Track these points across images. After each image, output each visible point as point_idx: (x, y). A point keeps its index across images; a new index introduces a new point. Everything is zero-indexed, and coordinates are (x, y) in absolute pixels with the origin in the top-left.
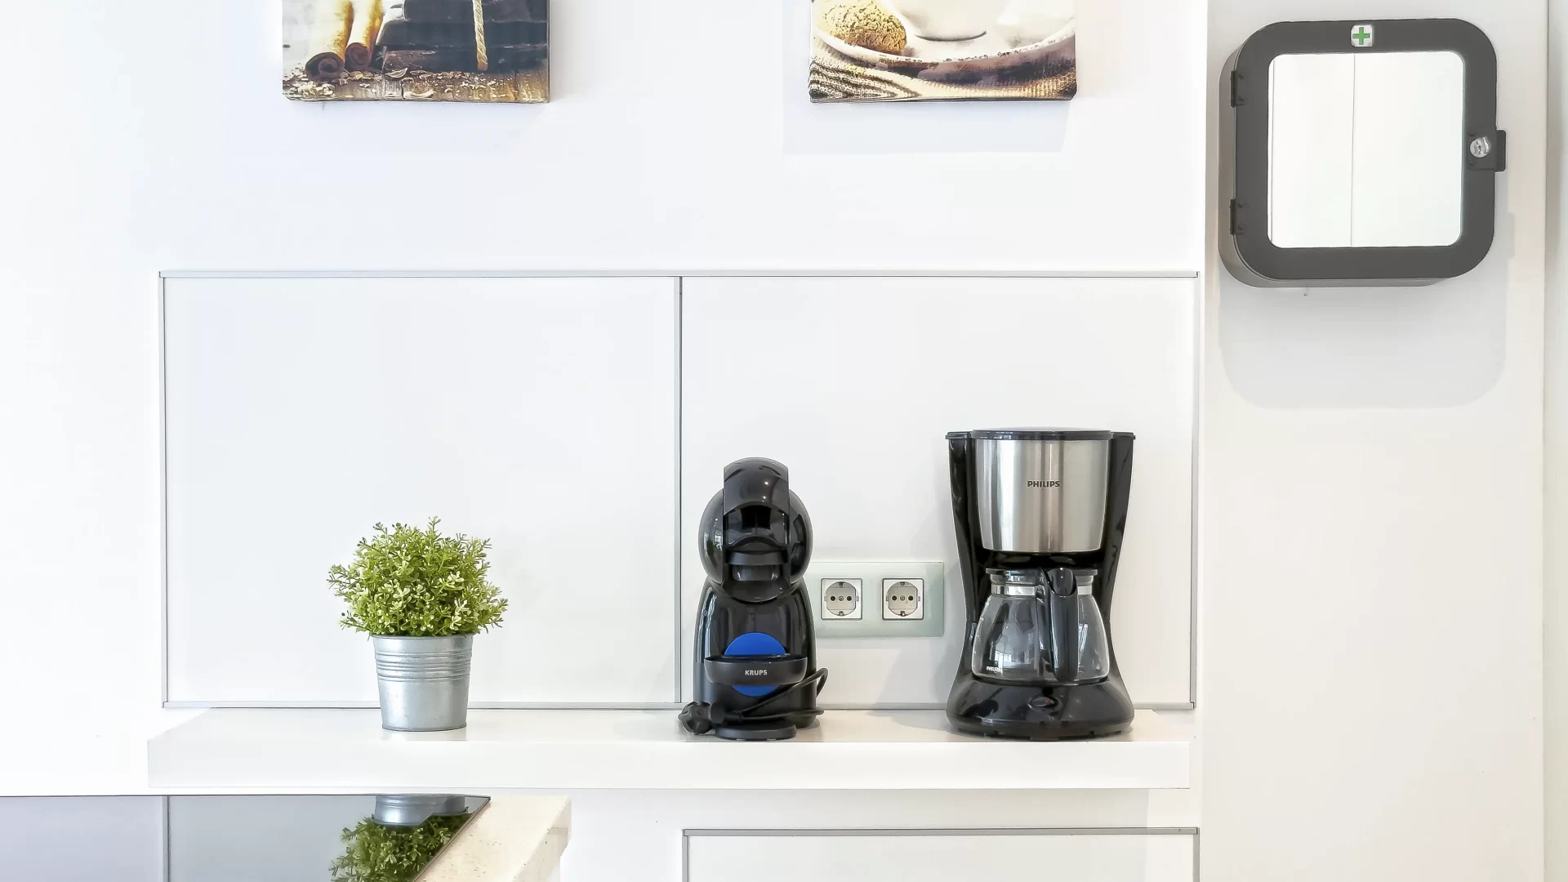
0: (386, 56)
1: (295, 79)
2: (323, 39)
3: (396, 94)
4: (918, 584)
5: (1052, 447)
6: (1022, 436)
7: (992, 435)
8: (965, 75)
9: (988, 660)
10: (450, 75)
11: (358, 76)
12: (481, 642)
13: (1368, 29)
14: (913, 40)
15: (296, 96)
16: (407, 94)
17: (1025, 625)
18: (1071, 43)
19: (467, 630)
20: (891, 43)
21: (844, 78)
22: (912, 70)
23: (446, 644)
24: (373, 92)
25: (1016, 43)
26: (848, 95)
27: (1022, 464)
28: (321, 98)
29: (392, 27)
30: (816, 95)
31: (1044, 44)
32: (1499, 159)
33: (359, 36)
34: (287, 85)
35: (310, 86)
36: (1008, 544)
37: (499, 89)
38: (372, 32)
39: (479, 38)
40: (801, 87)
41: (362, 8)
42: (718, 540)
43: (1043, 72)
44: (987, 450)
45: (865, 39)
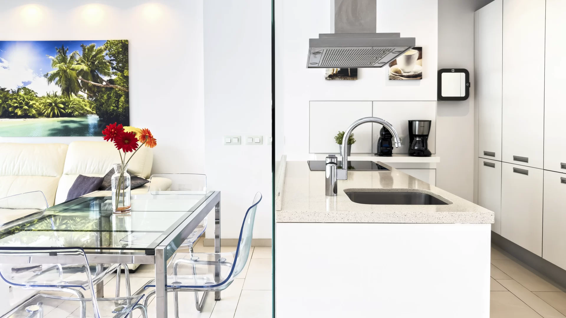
0: (338, 75)
1: (327, 78)
2: (331, 73)
3: (339, 79)
4: (402, 139)
5: (422, 122)
6: (419, 121)
8: (409, 77)
9: (414, 147)
10: (346, 77)
11: (335, 77)
13: (454, 70)
14: (402, 73)
15: (327, 80)
16: (340, 79)
18: (421, 73)
19: (350, 144)
20: (399, 73)
21: (394, 77)
22: (402, 76)
24: (336, 79)
25: (415, 73)
26: (394, 79)
27: (419, 124)
28: (329, 80)
29: (339, 71)
30: (390, 79)
31: (418, 73)
32: (469, 86)
34: (326, 78)
35: (329, 78)
36: (417, 133)
37: (352, 79)
38: (336, 72)
39: (349, 72)
40: (388, 78)
41: (335, 69)
42: (384, 133)
43: (418, 76)
44: (414, 122)
45: (396, 72)
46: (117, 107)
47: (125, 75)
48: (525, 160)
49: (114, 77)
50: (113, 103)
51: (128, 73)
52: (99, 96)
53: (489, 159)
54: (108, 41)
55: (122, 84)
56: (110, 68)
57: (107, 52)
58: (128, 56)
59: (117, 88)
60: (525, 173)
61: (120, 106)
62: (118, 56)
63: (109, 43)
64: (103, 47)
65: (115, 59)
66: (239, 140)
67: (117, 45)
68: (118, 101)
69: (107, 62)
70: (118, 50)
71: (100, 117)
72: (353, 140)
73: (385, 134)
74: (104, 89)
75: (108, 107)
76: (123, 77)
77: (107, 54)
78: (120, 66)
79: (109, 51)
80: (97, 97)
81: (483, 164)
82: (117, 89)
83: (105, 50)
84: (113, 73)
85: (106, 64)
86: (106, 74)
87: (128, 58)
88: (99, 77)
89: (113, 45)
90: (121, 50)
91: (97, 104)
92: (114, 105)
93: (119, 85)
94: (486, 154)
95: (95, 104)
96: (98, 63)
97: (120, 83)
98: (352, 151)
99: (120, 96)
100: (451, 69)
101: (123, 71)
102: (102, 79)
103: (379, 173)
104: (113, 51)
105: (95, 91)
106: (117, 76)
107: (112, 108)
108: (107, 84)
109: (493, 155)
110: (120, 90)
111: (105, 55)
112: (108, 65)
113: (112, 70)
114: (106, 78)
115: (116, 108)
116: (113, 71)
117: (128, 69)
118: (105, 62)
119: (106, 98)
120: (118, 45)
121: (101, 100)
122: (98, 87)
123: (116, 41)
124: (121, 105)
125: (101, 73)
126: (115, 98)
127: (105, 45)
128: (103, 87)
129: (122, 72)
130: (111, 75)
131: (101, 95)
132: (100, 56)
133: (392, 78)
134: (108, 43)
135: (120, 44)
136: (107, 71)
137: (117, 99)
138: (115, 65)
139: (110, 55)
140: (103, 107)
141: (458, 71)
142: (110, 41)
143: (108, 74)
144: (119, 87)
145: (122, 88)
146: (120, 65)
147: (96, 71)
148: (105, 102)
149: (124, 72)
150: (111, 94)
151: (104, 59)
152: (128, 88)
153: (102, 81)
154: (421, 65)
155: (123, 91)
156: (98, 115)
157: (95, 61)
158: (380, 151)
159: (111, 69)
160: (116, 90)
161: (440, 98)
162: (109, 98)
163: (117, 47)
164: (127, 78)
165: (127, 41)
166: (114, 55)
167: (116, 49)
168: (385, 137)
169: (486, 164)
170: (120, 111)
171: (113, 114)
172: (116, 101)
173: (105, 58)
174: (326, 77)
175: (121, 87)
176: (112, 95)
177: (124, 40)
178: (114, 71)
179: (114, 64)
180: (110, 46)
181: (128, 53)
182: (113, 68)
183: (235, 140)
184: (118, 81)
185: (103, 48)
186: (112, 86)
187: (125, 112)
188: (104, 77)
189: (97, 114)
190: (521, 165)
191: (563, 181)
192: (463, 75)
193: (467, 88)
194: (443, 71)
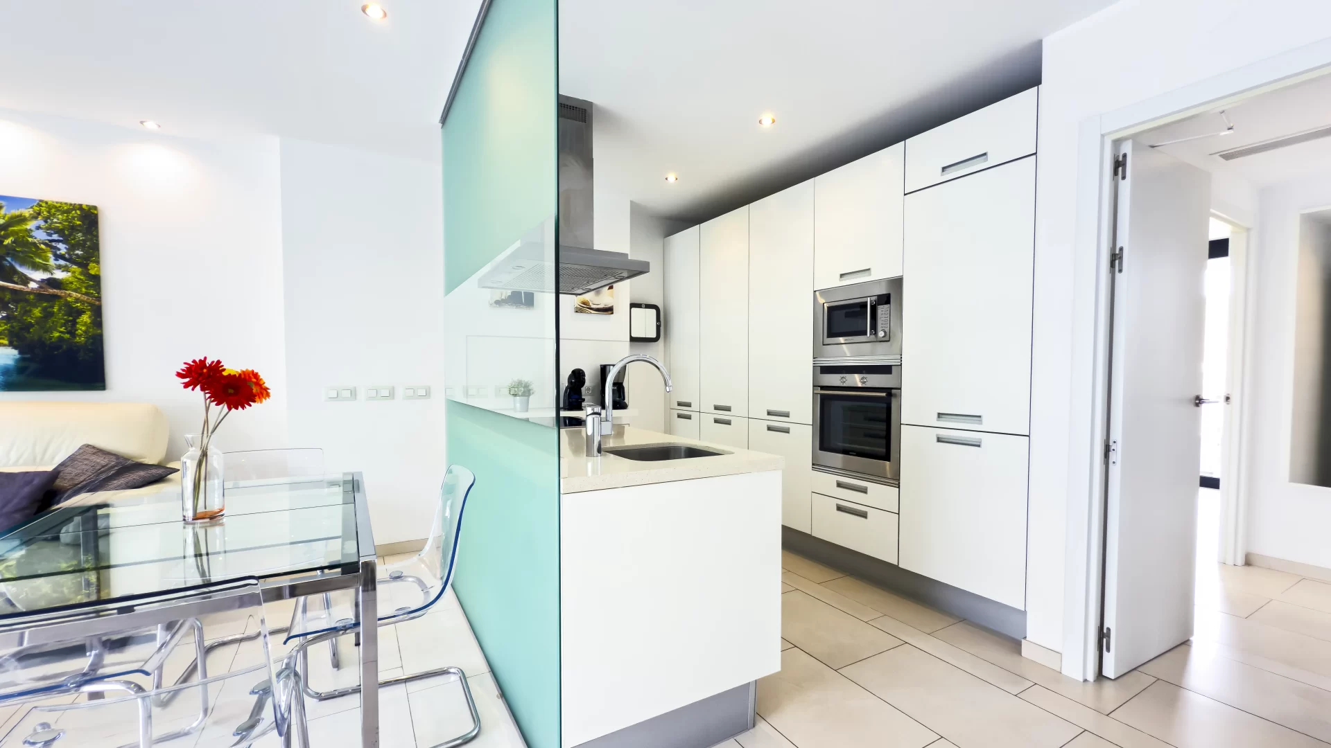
0: (508, 300)
1: (493, 304)
2: (498, 298)
3: (509, 307)
4: (592, 387)
6: (614, 365)
8: (598, 310)
10: (519, 304)
11: (504, 304)
12: (532, 398)
14: (591, 304)
15: (492, 307)
16: (511, 307)
17: (616, 393)
18: (612, 306)
20: (588, 304)
21: (580, 309)
22: (591, 309)
24: (506, 306)
25: (605, 306)
26: (581, 312)
28: (498, 306)
29: (509, 296)
31: (609, 306)
32: (660, 326)
33: (503, 297)
34: (491, 305)
35: (495, 305)
37: (526, 307)
38: (506, 297)
39: (523, 299)
40: (573, 310)
41: (504, 291)
42: (573, 379)
43: (609, 310)
44: (608, 367)
45: (584, 303)
46: (72, 333)
47: (92, 272)
48: (728, 409)
49: (59, 275)
50: (59, 325)
51: (99, 270)
52: (17, 309)
53: (684, 410)
54: (41, 201)
55: (84, 290)
56: (50, 255)
57: (40, 222)
58: (97, 236)
59: (71, 297)
60: (728, 423)
61: (79, 331)
62: (70, 235)
63: (44, 205)
64: (27, 212)
65: (61, 239)
66: (354, 394)
67: (68, 212)
68: (74, 323)
69: (40, 243)
70: (70, 222)
71: (20, 353)
72: (533, 391)
73: (576, 381)
74: (32, 297)
75: (46, 332)
76: (84, 275)
77: (38, 228)
78: (77, 255)
79: (46, 222)
80: (13, 312)
81: (677, 416)
82: (69, 299)
83: (35, 217)
84: (59, 267)
85: (37, 248)
86: (36, 267)
87: (97, 240)
88: (15, 272)
89: (58, 210)
90: (78, 223)
91: (12, 327)
92: (62, 329)
93: (75, 291)
94: (679, 404)
95: (6, 324)
96: (13, 242)
97: (79, 288)
99: (80, 313)
100: (641, 304)
101: (88, 265)
102: (25, 276)
103: (566, 431)
104: (56, 223)
105: (6, 299)
106: (69, 274)
107: (56, 334)
108: (40, 287)
109: (689, 405)
110: (77, 300)
111: (33, 229)
112: (42, 249)
113: (56, 260)
114: (39, 275)
115: (67, 336)
116: (58, 263)
117: (98, 262)
118: (34, 244)
119: (39, 315)
120: (70, 213)
121: (25, 318)
122: (14, 291)
123: (66, 204)
124: (81, 329)
125: (22, 264)
126: (64, 315)
127: (32, 208)
128: (29, 293)
129: (83, 264)
130: (53, 269)
131: (23, 308)
132: (20, 230)
133: (578, 310)
134: (41, 206)
135: (76, 213)
136: (41, 261)
137: (71, 318)
138: (63, 251)
139: (48, 230)
140: (29, 332)
141: (649, 306)
142: (46, 203)
143: (46, 268)
144: (74, 294)
145: (85, 298)
146: (79, 252)
147: (9, 259)
148: (37, 323)
149: (89, 267)
150: (53, 307)
151: (31, 237)
152: (99, 299)
153: (25, 280)
154: (612, 297)
155: (87, 303)
156: (15, 347)
157: (6, 237)
158: (567, 404)
159: (53, 258)
160: (66, 300)
161: (633, 339)
162: (48, 315)
163: (67, 216)
164: (96, 280)
165: (95, 208)
166: (58, 231)
167: (66, 221)
168: (576, 384)
169: (680, 416)
170: (77, 342)
171: (60, 347)
172: (67, 321)
173: (33, 234)
174: (491, 302)
175: (81, 296)
176: (55, 310)
177: (87, 205)
178: (62, 262)
179: (59, 249)
180: (49, 212)
181: (97, 232)
182: (58, 257)
183: (347, 394)
184: (72, 283)
185: (27, 215)
186: (52, 291)
187: (92, 343)
188: (31, 272)
189: (11, 344)
190: (722, 415)
191: (769, 429)
192: (654, 311)
193: (658, 327)
194: (633, 305)
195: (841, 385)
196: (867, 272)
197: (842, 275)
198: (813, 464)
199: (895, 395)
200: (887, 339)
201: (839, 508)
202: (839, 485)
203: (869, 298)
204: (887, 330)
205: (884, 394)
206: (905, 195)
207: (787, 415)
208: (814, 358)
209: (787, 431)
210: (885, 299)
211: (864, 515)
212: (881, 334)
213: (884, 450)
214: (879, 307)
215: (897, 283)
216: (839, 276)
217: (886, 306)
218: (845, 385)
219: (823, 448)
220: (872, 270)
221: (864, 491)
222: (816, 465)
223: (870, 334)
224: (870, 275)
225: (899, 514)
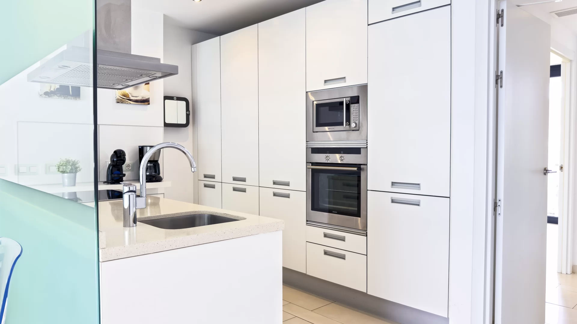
0: (57, 92)
1: (42, 95)
2: (47, 89)
3: (58, 98)
4: (130, 165)
6: (150, 147)
7: (146, 146)
8: (136, 101)
10: (66, 96)
11: (52, 95)
12: (78, 174)
13: (176, 98)
14: (130, 96)
15: (42, 97)
16: (60, 98)
17: (150, 169)
18: (149, 98)
19: (76, 172)
20: (127, 96)
21: (121, 100)
22: (130, 100)
23: (72, 175)
24: (55, 97)
25: (142, 98)
26: (122, 103)
29: (57, 88)
30: (118, 102)
31: (146, 98)
32: (189, 114)
33: (52, 89)
35: (45, 96)
37: (74, 98)
38: (54, 89)
39: (70, 91)
40: (115, 101)
41: (53, 86)
42: (115, 159)
43: (146, 101)
44: (145, 148)
45: (124, 96)
48: (244, 180)
53: (209, 181)
60: (244, 191)
72: (79, 167)
73: (117, 161)
81: (203, 186)
94: (205, 176)
98: (77, 181)
100: (173, 97)
109: (213, 177)
133: (119, 101)
141: (179, 99)
154: (149, 91)
158: (109, 179)
161: (166, 125)
168: (117, 163)
169: (206, 186)
174: (40, 94)
190: (239, 185)
191: (275, 195)
192: (184, 103)
193: (188, 116)
194: (166, 98)
195: (326, 162)
196: (343, 80)
197: (326, 81)
198: (307, 221)
199: (363, 169)
200: (357, 129)
201: (326, 253)
202: (326, 236)
203: (345, 99)
204: (357, 122)
205: (356, 169)
206: (368, 25)
207: (287, 184)
208: (307, 142)
209: (288, 196)
210: (355, 100)
211: (343, 257)
212: (353, 125)
213: (356, 209)
214: (351, 105)
215: (364, 88)
216: (323, 82)
217: (356, 105)
218: (329, 162)
219: (313, 209)
220: (347, 78)
221: (343, 239)
222: (309, 222)
223: (346, 125)
224: (345, 82)
225: (367, 255)
